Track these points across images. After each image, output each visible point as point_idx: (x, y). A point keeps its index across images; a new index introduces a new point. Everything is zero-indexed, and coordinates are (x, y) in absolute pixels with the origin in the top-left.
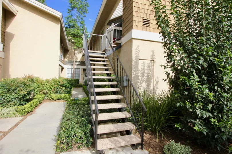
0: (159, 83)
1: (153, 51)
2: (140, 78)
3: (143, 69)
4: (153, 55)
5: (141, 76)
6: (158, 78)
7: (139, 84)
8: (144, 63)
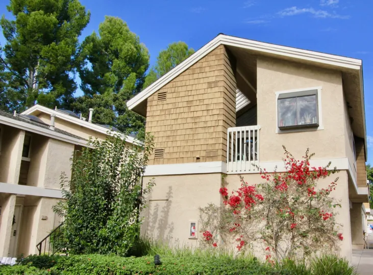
0: (174, 231)
1: (170, 188)
2: (151, 224)
3: (156, 214)
4: (169, 193)
5: (152, 222)
6: (172, 224)
7: (149, 232)
8: (157, 205)
